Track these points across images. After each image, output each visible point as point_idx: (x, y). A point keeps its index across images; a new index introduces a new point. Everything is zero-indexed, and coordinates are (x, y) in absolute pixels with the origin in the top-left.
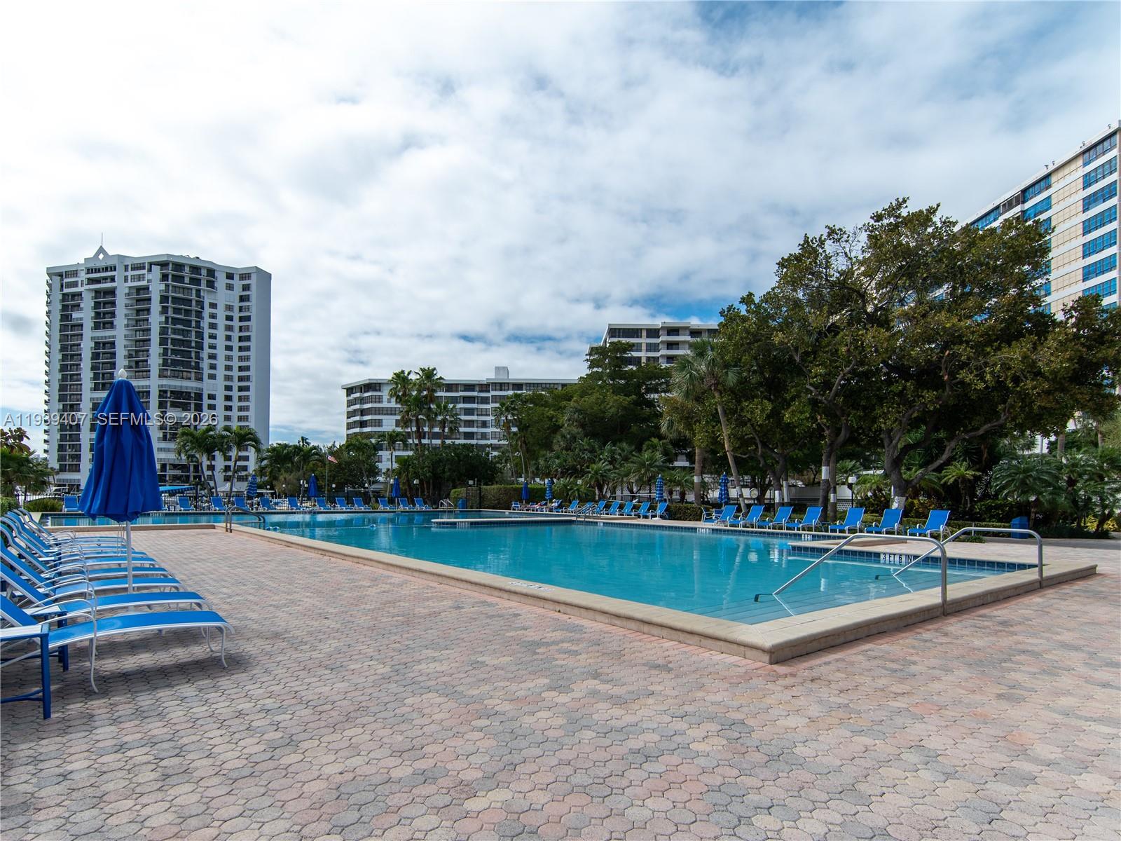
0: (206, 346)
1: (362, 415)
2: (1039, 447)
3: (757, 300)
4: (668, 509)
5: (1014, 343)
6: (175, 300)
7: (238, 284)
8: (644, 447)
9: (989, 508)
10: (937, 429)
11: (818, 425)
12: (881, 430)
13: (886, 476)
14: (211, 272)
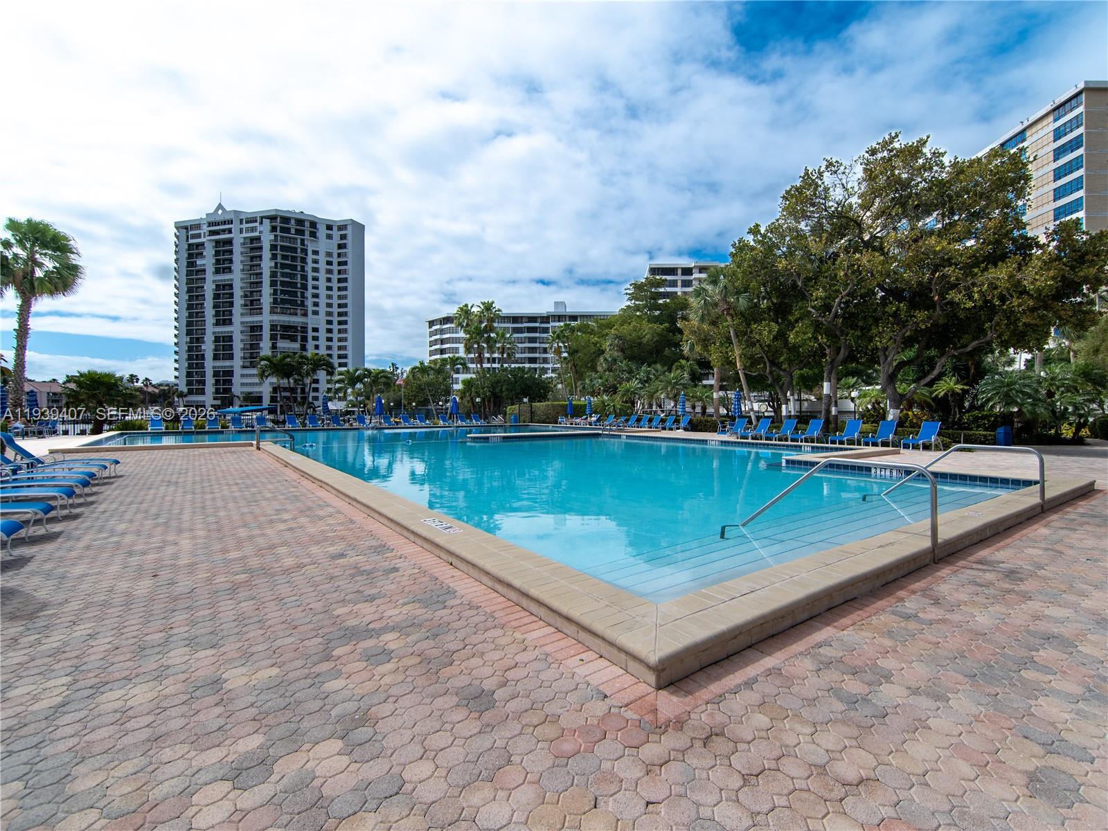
0: (310, 287)
1: (442, 344)
2: (1018, 363)
3: (763, 230)
4: (690, 422)
5: (1000, 263)
6: (283, 248)
7: (336, 233)
8: (674, 367)
9: (976, 419)
10: (928, 347)
11: (819, 344)
12: (877, 349)
13: (883, 390)
14: (313, 224)
